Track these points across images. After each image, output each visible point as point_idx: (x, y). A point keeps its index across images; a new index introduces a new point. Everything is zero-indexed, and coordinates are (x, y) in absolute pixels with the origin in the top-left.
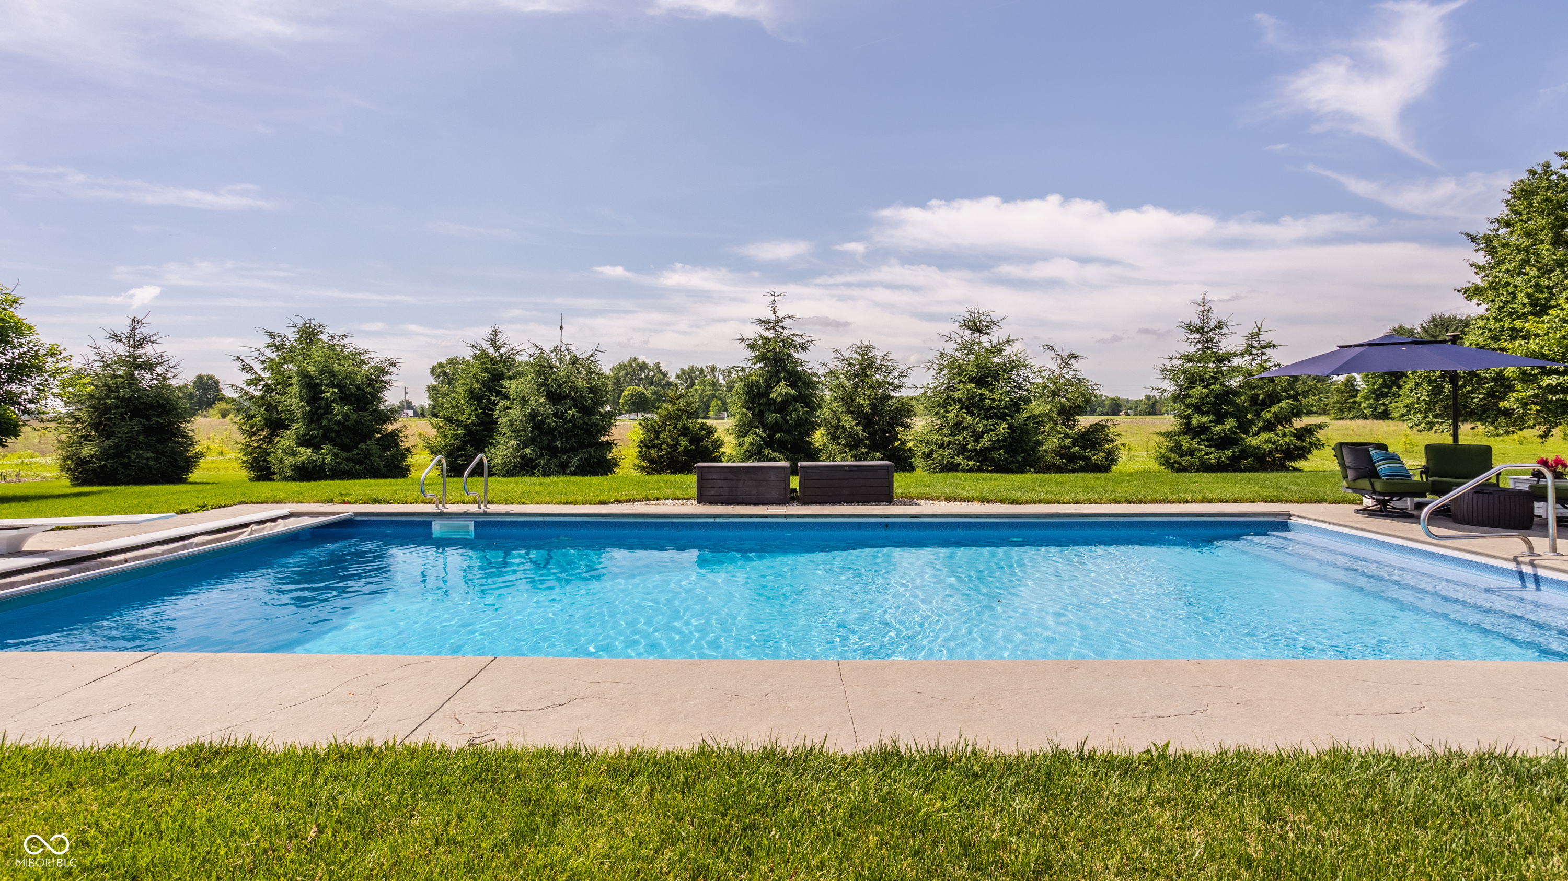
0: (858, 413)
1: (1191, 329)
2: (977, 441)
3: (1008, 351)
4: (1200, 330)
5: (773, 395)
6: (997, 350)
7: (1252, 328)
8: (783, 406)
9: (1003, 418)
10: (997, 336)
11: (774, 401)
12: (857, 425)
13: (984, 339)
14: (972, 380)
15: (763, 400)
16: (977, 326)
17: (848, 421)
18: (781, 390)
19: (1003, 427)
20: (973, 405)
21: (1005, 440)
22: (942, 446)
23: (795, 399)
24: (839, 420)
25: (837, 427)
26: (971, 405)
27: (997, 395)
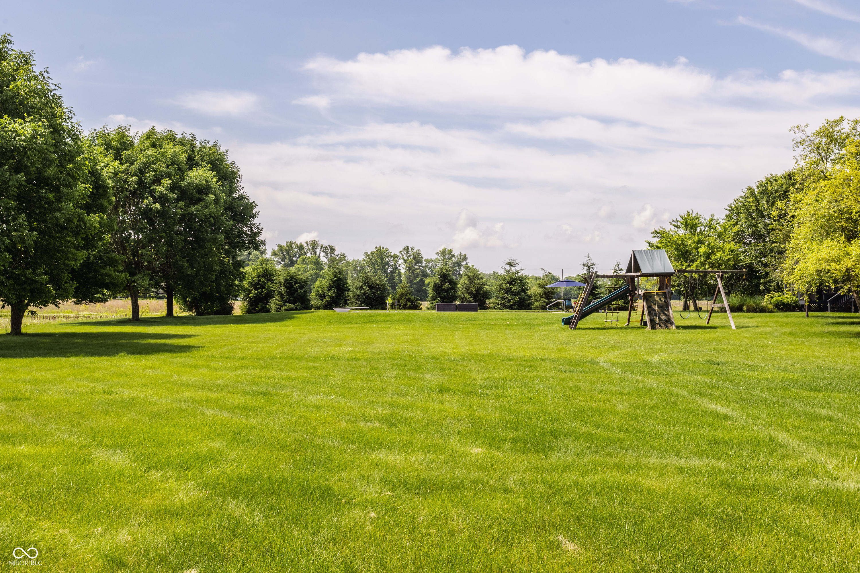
0: (471, 293)
1: (584, 265)
2: (509, 303)
3: (521, 272)
4: (587, 266)
5: (443, 287)
6: (518, 272)
7: (616, 264)
8: (447, 291)
9: (517, 295)
10: (518, 268)
11: (444, 289)
12: (471, 297)
13: (514, 269)
14: (508, 283)
15: (440, 289)
16: (511, 264)
17: (467, 296)
18: (447, 285)
19: (517, 298)
20: (509, 291)
21: (518, 302)
22: (498, 304)
23: (450, 289)
24: (464, 296)
25: (464, 298)
26: (508, 291)
27: (515, 288)
